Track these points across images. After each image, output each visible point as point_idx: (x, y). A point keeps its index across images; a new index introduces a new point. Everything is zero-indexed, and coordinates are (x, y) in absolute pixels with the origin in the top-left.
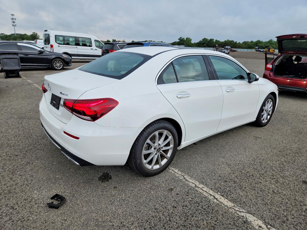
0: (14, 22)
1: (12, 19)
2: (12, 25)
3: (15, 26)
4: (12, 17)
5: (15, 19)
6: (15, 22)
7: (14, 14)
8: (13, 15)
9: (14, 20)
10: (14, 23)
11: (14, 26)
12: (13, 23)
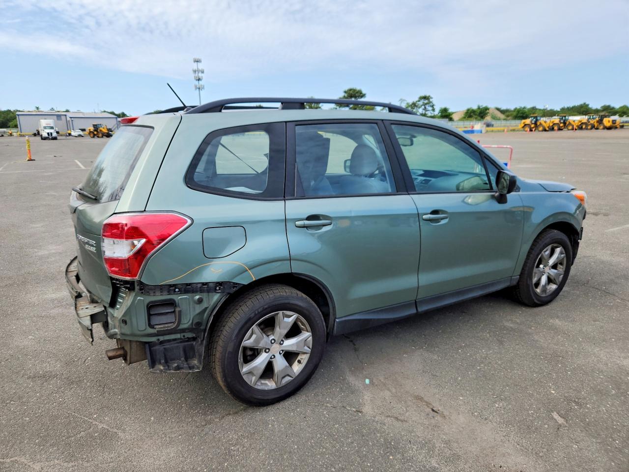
0: (199, 80)
1: (195, 71)
2: (194, 89)
3: (201, 89)
4: (195, 66)
5: (203, 72)
6: (201, 80)
7: (200, 58)
8: (197, 61)
9: (200, 75)
10: (200, 82)
11: (199, 88)
12: (197, 82)
